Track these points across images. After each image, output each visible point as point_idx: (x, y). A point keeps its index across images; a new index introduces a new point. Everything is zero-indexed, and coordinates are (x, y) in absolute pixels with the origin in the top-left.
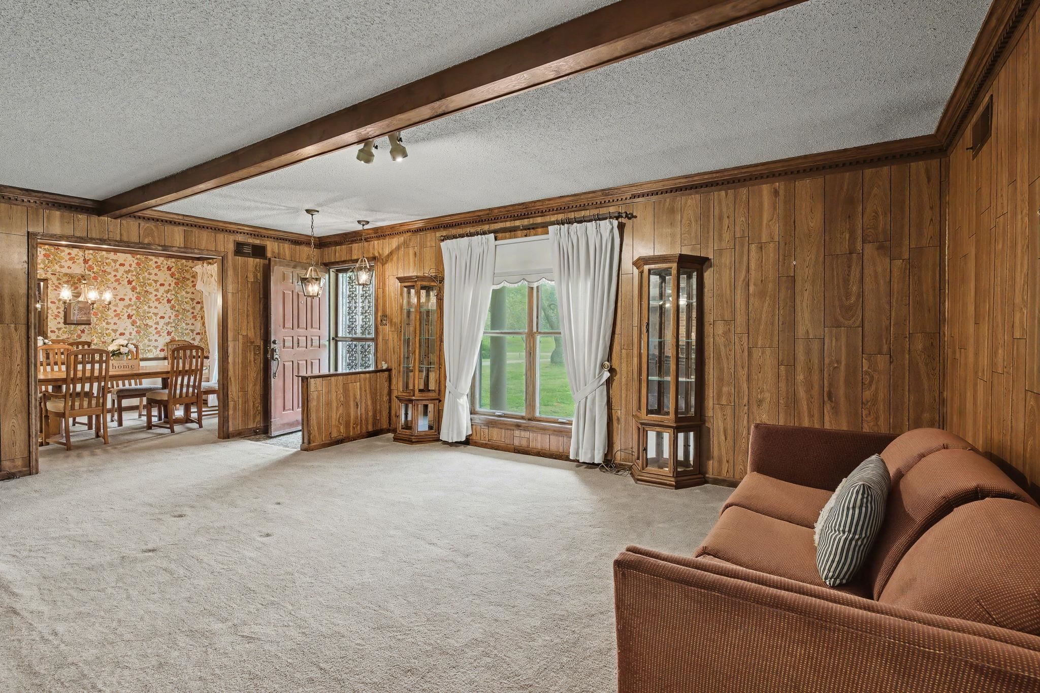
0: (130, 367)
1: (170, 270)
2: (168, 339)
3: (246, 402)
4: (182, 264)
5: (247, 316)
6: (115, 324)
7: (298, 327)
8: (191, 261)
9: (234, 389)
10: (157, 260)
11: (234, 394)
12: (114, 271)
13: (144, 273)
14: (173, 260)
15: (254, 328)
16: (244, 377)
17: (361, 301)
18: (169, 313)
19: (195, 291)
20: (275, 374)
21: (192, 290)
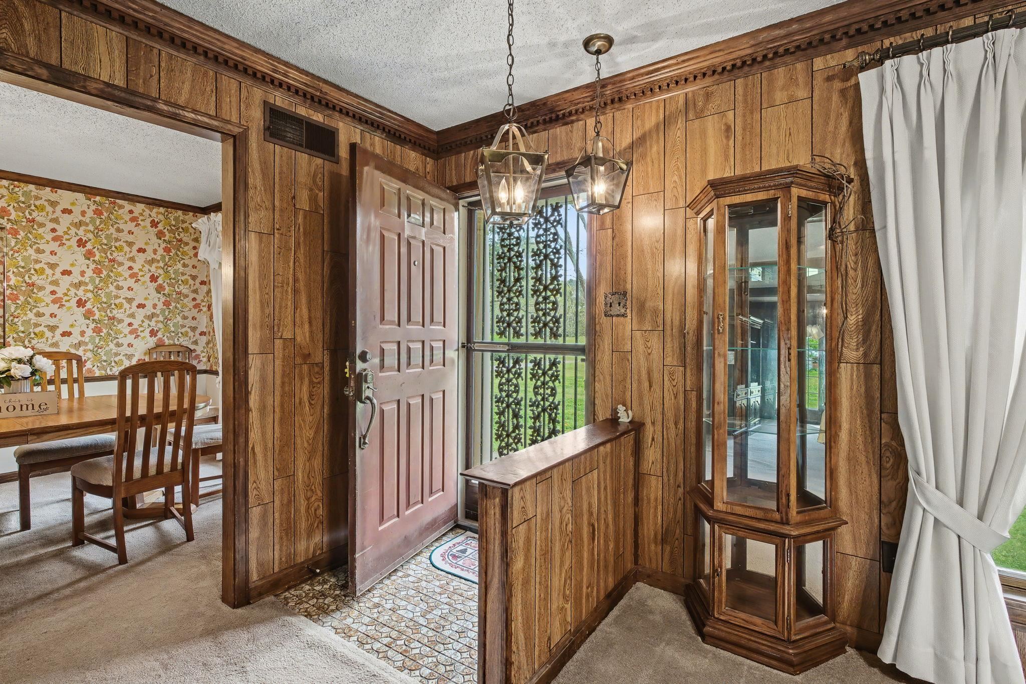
0: (37, 408)
1: (156, 227)
2: (152, 342)
3: (290, 502)
4: (176, 219)
5: (296, 291)
6: (53, 315)
7: (409, 320)
8: (191, 214)
9: (262, 474)
10: (131, 207)
11: (263, 486)
12: (52, 220)
13: (108, 229)
14: (162, 210)
15: (310, 323)
16: (287, 443)
17: (532, 263)
18: (154, 299)
19: (196, 264)
20: (365, 437)
21: (193, 261)
